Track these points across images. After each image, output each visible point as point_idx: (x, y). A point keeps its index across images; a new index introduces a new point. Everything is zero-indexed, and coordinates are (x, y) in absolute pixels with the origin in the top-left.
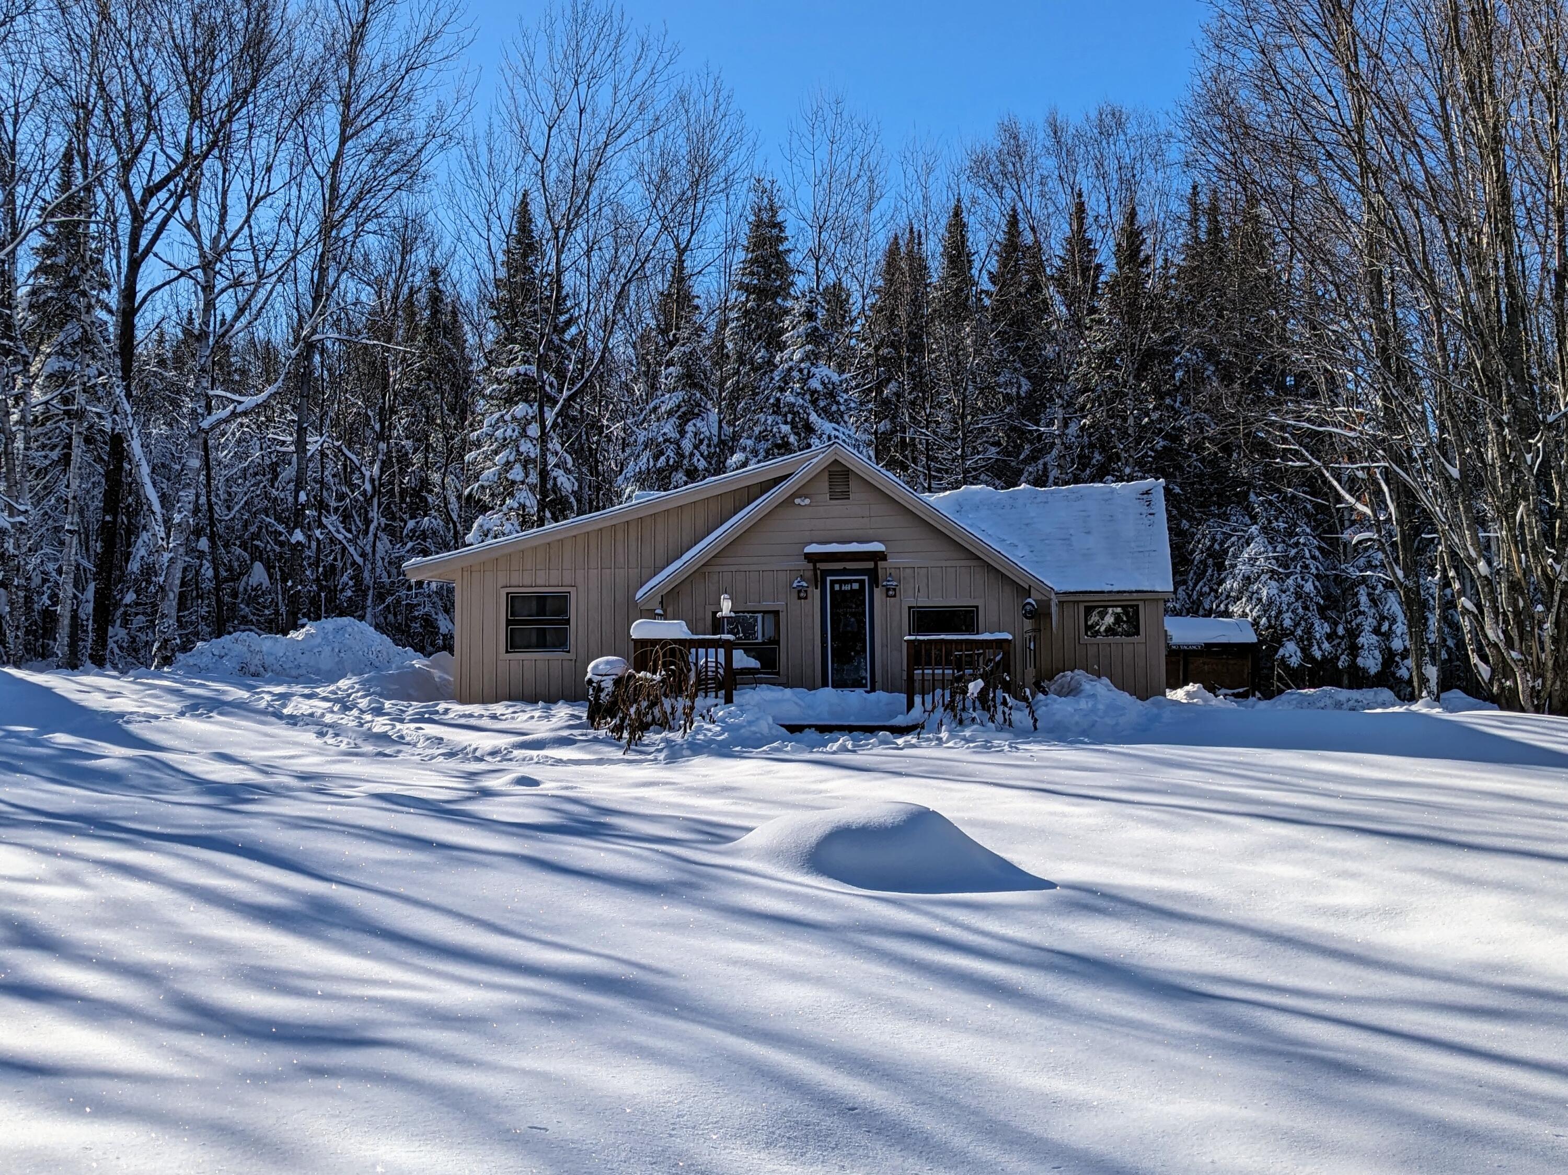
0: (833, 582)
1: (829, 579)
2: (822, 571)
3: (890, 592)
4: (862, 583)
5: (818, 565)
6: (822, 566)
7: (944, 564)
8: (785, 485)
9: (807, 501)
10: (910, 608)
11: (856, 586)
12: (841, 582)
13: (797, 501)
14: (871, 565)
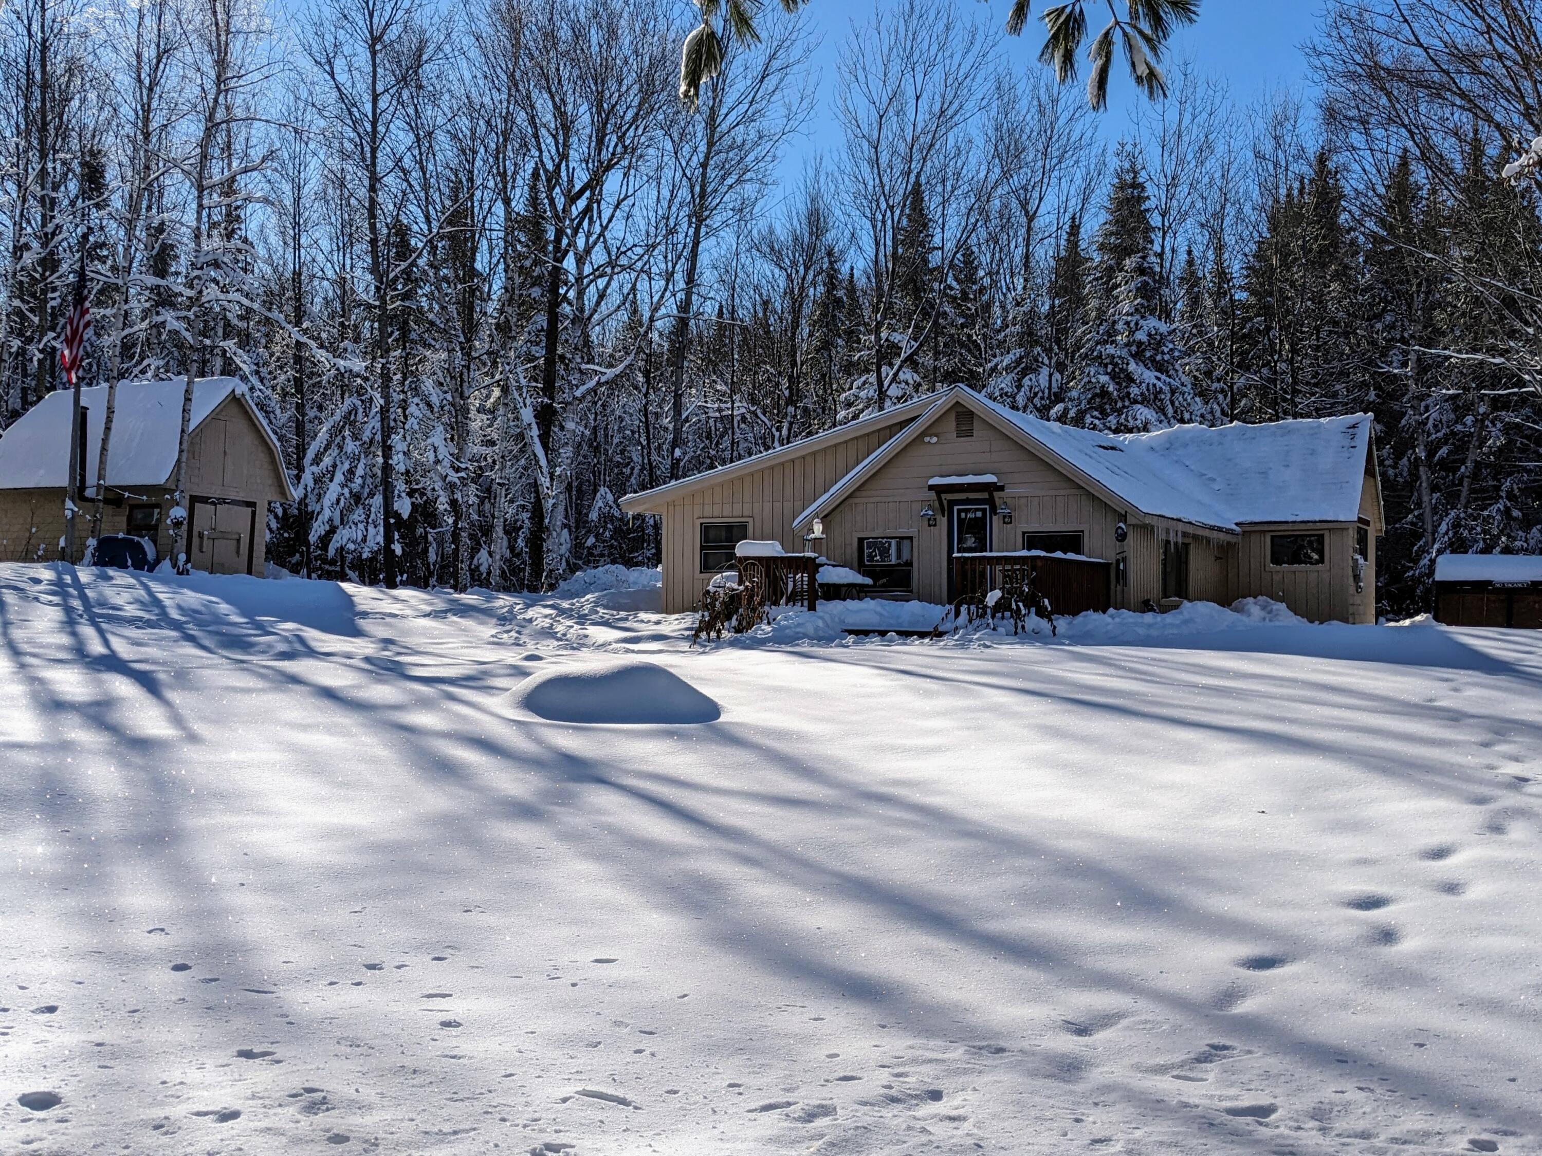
0: (959, 511)
1: (956, 508)
2: (949, 501)
3: (1008, 519)
4: (984, 511)
5: (943, 496)
6: (945, 497)
7: (1054, 493)
8: (914, 426)
9: (935, 440)
10: (1024, 533)
11: (979, 514)
12: (967, 511)
13: (927, 439)
14: (985, 495)
